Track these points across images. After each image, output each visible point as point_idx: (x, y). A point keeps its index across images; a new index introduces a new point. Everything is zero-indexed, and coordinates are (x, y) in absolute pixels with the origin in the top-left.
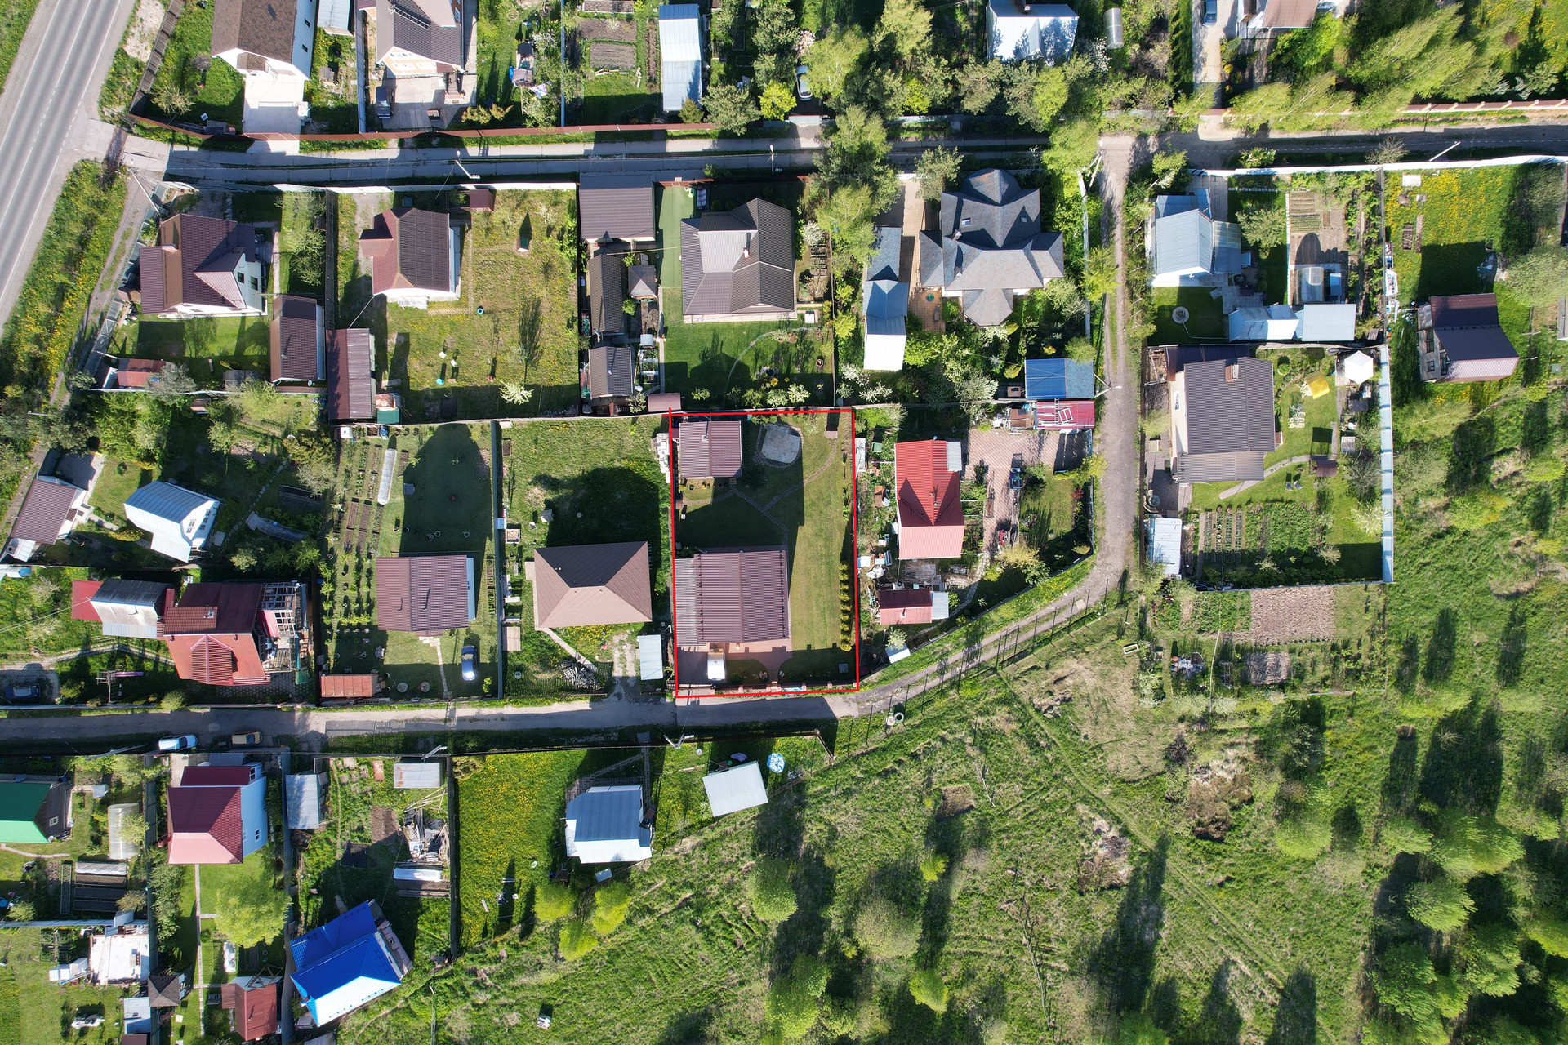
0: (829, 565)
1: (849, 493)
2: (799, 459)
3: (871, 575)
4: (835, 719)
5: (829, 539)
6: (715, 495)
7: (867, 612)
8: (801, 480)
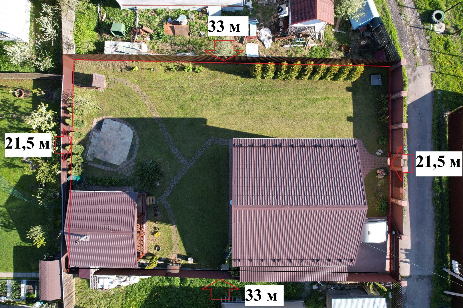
0: (254, 91)
1: (171, 65)
2: (129, 121)
3: (269, 44)
4: (434, 93)
5: (223, 91)
6: (167, 221)
7: (311, 50)
8: (153, 121)
